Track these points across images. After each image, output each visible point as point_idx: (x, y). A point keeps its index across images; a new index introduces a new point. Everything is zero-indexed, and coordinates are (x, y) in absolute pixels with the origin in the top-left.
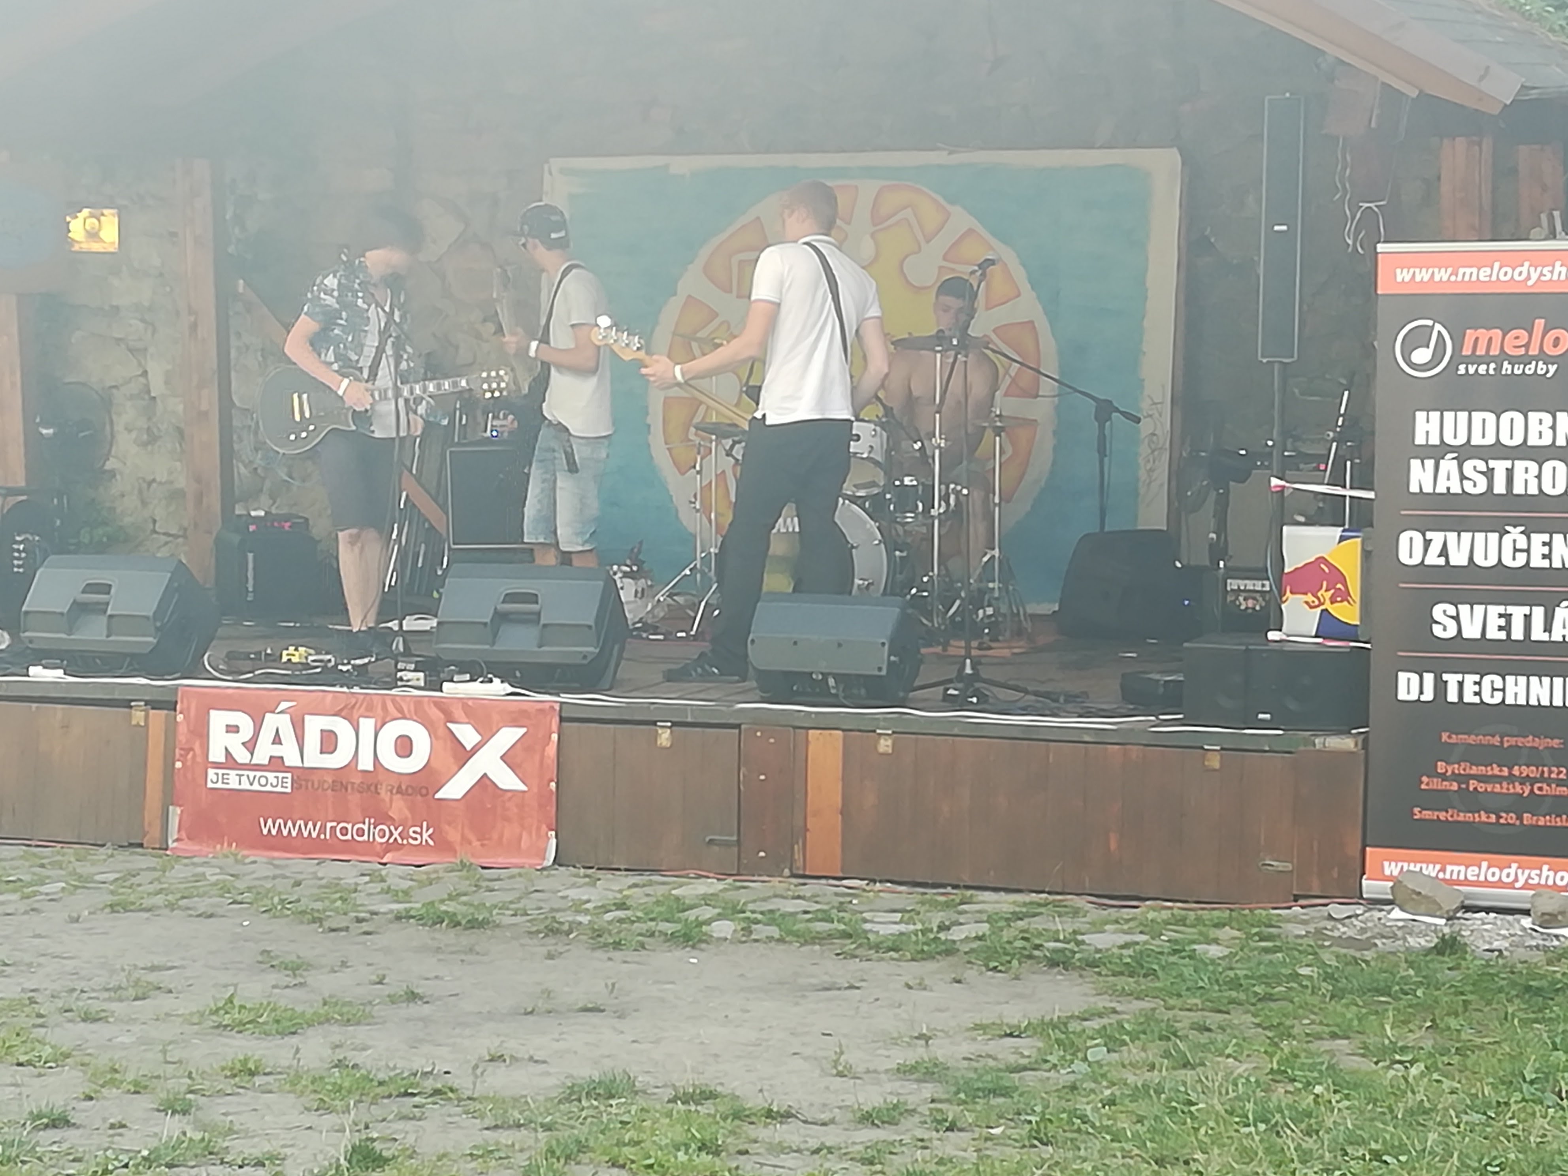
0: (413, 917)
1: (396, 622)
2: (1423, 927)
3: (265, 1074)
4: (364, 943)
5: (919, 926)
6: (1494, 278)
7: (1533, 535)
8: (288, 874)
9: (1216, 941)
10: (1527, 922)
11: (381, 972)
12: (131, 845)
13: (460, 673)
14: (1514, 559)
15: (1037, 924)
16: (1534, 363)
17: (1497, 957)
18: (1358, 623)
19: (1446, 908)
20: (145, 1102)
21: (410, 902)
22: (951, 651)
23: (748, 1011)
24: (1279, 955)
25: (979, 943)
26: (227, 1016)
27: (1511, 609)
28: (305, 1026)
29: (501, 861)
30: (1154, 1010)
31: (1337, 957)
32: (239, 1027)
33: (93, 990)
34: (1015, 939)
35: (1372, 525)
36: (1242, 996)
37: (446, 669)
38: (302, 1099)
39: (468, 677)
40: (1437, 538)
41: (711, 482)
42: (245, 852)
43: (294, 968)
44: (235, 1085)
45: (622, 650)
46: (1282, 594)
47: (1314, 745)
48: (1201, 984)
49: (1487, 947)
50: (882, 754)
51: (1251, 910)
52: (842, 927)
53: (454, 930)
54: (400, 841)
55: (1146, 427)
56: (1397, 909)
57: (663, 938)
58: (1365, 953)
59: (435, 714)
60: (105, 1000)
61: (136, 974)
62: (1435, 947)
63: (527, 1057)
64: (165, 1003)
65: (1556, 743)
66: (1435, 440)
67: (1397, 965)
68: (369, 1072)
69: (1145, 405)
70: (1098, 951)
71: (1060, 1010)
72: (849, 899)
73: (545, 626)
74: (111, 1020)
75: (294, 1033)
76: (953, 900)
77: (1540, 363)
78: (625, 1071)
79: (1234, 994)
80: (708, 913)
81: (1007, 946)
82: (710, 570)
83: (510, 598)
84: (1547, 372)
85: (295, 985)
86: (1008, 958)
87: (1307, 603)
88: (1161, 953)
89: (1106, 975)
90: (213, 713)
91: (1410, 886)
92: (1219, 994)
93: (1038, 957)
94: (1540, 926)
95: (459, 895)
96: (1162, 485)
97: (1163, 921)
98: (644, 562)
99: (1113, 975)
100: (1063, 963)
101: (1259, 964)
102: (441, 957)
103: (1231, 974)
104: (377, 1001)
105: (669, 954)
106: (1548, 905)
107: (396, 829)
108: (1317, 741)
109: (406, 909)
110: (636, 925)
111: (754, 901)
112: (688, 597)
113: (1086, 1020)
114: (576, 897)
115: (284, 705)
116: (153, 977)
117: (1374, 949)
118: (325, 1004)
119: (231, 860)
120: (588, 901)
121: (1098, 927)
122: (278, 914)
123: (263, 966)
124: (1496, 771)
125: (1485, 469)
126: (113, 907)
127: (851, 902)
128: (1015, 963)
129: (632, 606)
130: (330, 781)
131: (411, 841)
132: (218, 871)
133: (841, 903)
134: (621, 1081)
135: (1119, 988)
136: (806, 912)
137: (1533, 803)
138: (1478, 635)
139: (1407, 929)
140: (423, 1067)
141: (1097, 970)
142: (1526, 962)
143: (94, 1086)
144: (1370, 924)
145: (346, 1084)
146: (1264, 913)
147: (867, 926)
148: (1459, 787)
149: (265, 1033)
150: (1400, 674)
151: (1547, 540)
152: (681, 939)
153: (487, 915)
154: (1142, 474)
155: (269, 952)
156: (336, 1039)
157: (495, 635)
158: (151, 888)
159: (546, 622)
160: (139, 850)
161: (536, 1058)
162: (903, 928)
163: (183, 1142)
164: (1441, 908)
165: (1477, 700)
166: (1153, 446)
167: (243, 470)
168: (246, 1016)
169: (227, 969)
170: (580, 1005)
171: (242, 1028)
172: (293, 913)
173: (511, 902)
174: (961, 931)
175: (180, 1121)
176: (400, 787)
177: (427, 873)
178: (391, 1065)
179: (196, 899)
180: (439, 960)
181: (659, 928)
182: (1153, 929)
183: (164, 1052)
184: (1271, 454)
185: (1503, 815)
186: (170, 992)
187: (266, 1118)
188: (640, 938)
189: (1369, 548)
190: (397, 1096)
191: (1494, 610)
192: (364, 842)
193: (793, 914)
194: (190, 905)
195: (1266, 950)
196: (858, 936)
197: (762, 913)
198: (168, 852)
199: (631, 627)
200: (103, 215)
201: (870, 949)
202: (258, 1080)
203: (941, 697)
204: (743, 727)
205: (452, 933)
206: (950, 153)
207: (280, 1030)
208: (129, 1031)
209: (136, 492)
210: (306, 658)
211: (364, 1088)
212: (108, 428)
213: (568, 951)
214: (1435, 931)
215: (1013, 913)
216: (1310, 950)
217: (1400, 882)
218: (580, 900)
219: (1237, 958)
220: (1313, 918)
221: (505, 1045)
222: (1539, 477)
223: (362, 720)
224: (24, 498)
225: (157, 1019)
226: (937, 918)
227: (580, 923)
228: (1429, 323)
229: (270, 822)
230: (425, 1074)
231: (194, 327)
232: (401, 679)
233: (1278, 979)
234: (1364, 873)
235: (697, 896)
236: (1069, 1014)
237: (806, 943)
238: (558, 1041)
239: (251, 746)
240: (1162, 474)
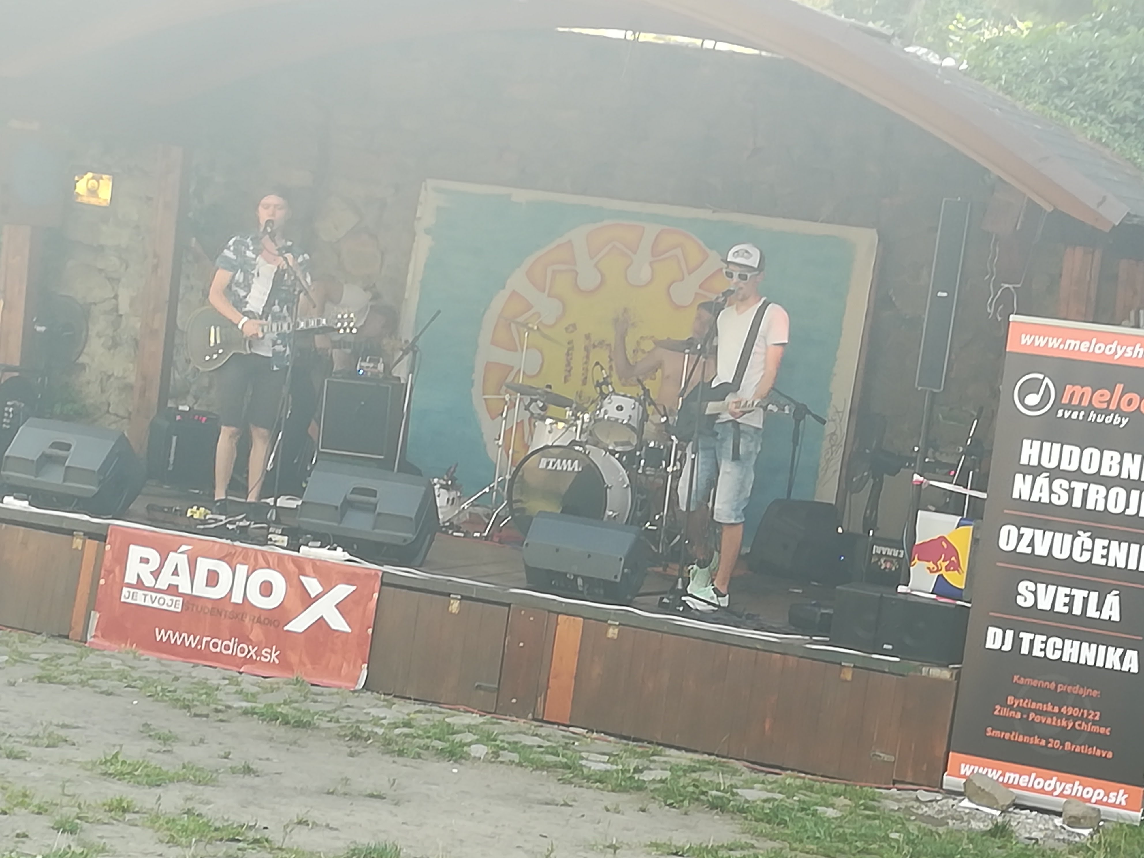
0: (256, 713)
1: (273, 499)
2: (983, 815)
3: (134, 812)
4: (219, 728)
5: (620, 767)
6: (1091, 350)
7: (1097, 541)
8: (170, 671)
9: (832, 806)
10: (1058, 821)
11: (227, 750)
12: (60, 636)
13: (314, 540)
14: (1081, 555)
15: (706, 776)
16: (1112, 415)
17: (1034, 844)
18: (963, 587)
19: (1001, 803)
20: (45, 821)
21: (255, 702)
22: (669, 571)
23: (489, 812)
24: (877, 822)
25: (662, 785)
26: (112, 767)
27: (1075, 592)
28: (167, 781)
29: (326, 681)
30: (782, 849)
31: (919, 828)
32: (120, 776)
33: (18, 736)
34: (689, 785)
35: (982, 518)
36: (847, 848)
37: (304, 537)
38: (159, 833)
39: (319, 544)
40: (1028, 532)
41: (512, 427)
42: (141, 652)
43: (166, 739)
44: (111, 817)
45: (432, 540)
46: (911, 559)
47: (921, 672)
48: (818, 835)
49: (1027, 835)
50: (609, 638)
51: (861, 787)
52: (564, 760)
53: (285, 727)
54: (254, 657)
55: (829, 428)
56: (966, 800)
57: (434, 752)
58: (940, 828)
59: (291, 567)
60: (25, 744)
61: (50, 729)
62: (990, 830)
63: (324, 824)
64: (68, 752)
65: (1095, 693)
66: (1034, 462)
67: (961, 840)
68: (209, 821)
69: (831, 412)
70: (747, 801)
71: (714, 840)
72: (572, 741)
73: (379, 514)
74: (28, 759)
75: (159, 786)
76: (648, 752)
77: (1117, 415)
78: (393, 843)
79: (841, 845)
80: (469, 737)
81: (682, 790)
82: (503, 490)
83: (356, 491)
84: (1121, 423)
85: (164, 751)
86: (681, 798)
87: (929, 568)
88: (793, 809)
89: (751, 820)
90: (132, 547)
91: (978, 784)
92: (830, 844)
93: (703, 801)
94: (1068, 825)
95: (292, 702)
96: (835, 471)
97: (797, 786)
98: (456, 479)
99: (756, 821)
100: (721, 807)
101: (862, 826)
102: (272, 744)
103: (841, 831)
104: (222, 770)
105: (437, 764)
106: (1074, 810)
107: (253, 648)
108: (924, 669)
109: (251, 707)
110: (416, 740)
111: (504, 734)
112: (485, 509)
113: (731, 850)
114: (375, 715)
115: (184, 548)
116: (63, 733)
117: (946, 827)
118: (184, 767)
119: (131, 656)
120: (385, 718)
121: (749, 785)
122: (159, 699)
123: (144, 735)
124: (1050, 708)
125: (1067, 488)
126: (41, 679)
127: (574, 743)
128: (686, 803)
129: (444, 510)
130: (210, 607)
131: (263, 659)
132: (120, 662)
133: (567, 744)
134: (390, 851)
135: (759, 830)
136: (540, 746)
137: (1073, 735)
138: (1048, 608)
139: (972, 814)
140: (248, 822)
141: (744, 815)
142: (1053, 849)
143: (9, 805)
144: (945, 808)
145: (192, 827)
146: (870, 790)
147: (583, 762)
148: (1022, 716)
149: (138, 783)
150: (990, 628)
151: (1106, 545)
152: (448, 754)
153: (310, 719)
154: (823, 463)
155: (149, 725)
156: (189, 793)
157: (343, 516)
158: (70, 668)
159: (381, 511)
160: (66, 640)
161: (331, 826)
162: (608, 766)
163: (68, 853)
164: (997, 803)
165: (1042, 654)
166: (833, 443)
167: (177, 376)
168: (126, 769)
169: (117, 733)
170: (369, 792)
171: (122, 777)
172: (170, 699)
173: (329, 712)
174: (650, 775)
175: (67, 838)
176: (259, 617)
177: (270, 683)
178: (226, 817)
179: (101, 680)
180: (271, 747)
181: (433, 744)
182: (788, 791)
183: (63, 787)
184: (916, 458)
185: (1051, 740)
186: (74, 744)
187: (131, 844)
188: (418, 749)
189: (978, 537)
190: (227, 840)
191: (1063, 591)
192: (228, 655)
193: (531, 747)
194: (97, 684)
195: (868, 817)
196: (576, 769)
197: (509, 743)
198: (87, 645)
199: (442, 525)
200: (102, 178)
201: (584, 779)
202: (128, 816)
203: (657, 603)
204: (512, 606)
205: (283, 729)
206: (714, 212)
207: (149, 781)
208: (40, 769)
209: (99, 381)
210: (205, 516)
211: (204, 831)
212: (84, 334)
213: (365, 752)
214: (991, 819)
215: (690, 766)
216: (899, 821)
217: (971, 780)
218: (378, 717)
219: (847, 819)
220: (905, 798)
221: (309, 813)
222: (1106, 498)
223: (238, 566)
224: (16, 374)
225: (61, 763)
226: (634, 763)
227: (376, 733)
228: (1041, 376)
229: (163, 632)
230: (250, 828)
231: (156, 267)
232: (271, 540)
233: (874, 839)
234: (946, 770)
235: (463, 725)
236: (720, 844)
237: (537, 769)
238: (348, 815)
239: (156, 574)
240: (836, 464)
